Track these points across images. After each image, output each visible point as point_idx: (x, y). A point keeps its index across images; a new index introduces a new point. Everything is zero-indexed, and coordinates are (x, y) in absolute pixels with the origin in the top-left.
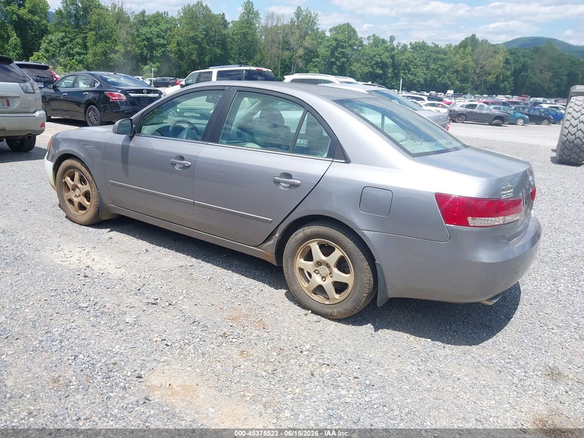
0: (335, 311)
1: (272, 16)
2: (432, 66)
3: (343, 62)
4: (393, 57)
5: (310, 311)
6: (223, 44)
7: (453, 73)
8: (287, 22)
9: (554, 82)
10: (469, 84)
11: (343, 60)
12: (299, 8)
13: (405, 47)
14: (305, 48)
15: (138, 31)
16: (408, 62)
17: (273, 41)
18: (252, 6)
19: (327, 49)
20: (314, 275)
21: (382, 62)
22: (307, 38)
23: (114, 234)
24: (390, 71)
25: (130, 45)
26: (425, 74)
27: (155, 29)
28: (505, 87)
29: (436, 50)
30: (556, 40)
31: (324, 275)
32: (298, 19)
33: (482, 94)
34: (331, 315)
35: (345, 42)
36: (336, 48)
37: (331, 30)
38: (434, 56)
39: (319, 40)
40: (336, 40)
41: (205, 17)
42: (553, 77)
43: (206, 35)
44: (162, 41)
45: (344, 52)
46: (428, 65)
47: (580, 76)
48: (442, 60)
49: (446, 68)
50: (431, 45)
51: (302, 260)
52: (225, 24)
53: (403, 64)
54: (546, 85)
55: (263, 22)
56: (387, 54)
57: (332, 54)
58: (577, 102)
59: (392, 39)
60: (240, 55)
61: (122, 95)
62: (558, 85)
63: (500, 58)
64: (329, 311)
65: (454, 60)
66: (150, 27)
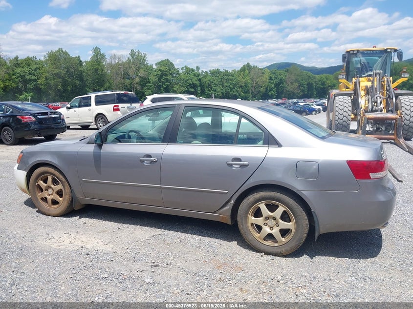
0: (284, 250)
1: (114, 57)
2: (226, 84)
3: (168, 86)
4: (200, 80)
5: (263, 253)
6: (80, 77)
7: (239, 88)
8: (125, 60)
9: (300, 89)
10: (250, 94)
11: (167, 83)
12: (132, 51)
13: (207, 73)
14: (140, 77)
15: (13, 71)
16: (210, 83)
17: (117, 74)
18: (100, 50)
19: (155, 77)
20: (264, 227)
21: (193, 84)
22: (141, 70)
23: (84, 220)
24: (199, 89)
25: (8, 81)
26: (222, 90)
27: (27, 69)
28: (272, 95)
29: (227, 73)
30: (296, 64)
31: (271, 226)
32: (133, 58)
33: (258, 99)
34: (281, 253)
35: (167, 72)
36: (161, 76)
37: (156, 64)
38: (226, 77)
39: (150, 71)
40: (161, 70)
41: (65, 59)
42: (299, 86)
43: (67, 71)
44: (33, 77)
45: (167, 78)
46: (223, 84)
47: (314, 84)
48: (231, 80)
49: (235, 85)
50: (223, 71)
51: (253, 218)
52: (80, 63)
53: (207, 84)
54: (296, 92)
55: (108, 61)
56: (196, 78)
57: (159, 80)
58: (340, 100)
59: (198, 68)
60: (94, 84)
61: (32, 117)
62: (303, 91)
63: (267, 76)
64: (279, 250)
65: (239, 79)
66: (23, 67)
